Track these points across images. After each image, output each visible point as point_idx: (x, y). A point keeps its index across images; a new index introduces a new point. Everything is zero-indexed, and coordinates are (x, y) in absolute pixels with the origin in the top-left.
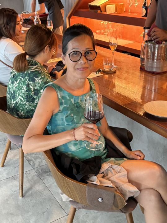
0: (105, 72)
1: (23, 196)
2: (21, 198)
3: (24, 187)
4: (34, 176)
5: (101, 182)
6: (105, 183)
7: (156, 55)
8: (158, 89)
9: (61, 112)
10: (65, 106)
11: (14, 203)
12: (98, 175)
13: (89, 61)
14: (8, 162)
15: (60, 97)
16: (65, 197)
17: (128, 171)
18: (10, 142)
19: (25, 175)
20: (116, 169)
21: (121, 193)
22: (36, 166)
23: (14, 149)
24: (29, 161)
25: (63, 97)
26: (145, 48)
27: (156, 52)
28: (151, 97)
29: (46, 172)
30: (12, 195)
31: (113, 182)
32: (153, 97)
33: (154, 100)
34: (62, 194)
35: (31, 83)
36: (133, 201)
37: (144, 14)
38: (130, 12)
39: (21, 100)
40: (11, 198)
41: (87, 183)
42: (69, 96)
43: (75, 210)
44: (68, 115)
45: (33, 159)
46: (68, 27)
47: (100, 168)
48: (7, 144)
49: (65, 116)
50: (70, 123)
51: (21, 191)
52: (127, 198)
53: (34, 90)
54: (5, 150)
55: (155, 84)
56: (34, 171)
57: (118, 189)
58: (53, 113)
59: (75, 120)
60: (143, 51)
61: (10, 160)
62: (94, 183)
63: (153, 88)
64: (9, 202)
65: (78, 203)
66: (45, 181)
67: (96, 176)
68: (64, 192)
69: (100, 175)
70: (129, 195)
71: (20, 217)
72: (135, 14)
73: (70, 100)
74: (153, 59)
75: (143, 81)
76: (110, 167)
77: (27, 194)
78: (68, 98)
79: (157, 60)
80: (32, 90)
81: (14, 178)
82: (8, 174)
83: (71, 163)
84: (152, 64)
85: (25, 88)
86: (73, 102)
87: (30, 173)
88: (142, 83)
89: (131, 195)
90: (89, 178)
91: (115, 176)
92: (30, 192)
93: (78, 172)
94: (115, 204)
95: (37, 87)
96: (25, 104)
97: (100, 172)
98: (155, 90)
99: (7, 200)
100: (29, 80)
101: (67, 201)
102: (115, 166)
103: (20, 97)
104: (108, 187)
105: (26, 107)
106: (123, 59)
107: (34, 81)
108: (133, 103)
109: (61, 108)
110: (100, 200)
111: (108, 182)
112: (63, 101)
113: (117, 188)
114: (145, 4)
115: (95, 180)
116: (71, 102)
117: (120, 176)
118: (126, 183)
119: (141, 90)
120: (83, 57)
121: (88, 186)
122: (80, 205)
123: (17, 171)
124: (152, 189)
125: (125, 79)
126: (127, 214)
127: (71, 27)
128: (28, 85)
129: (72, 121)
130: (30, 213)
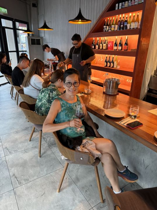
0: (85, 94)
1: (40, 157)
2: (39, 158)
3: (41, 152)
4: (46, 146)
5: (82, 149)
6: (84, 150)
7: (111, 86)
8: (112, 103)
9: (63, 111)
10: (64, 108)
11: (35, 160)
12: (81, 146)
13: (76, 87)
14: (33, 139)
15: (62, 104)
16: (63, 157)
17: (96, 144)
18: (35, 128)
19: (42, 146)
20: (90, 143)
21: (92, 156)
22: (48, 141)
23: (36, 132)
24: (44, 138)
25: (63, 104)
26: (106, 82)
27: (111, 85)
28: (108, 107)
29: (53, 145)
30: (34, 156)
31: (88, 150)
32: (109, 107)
33: (110, 108)
34: (62, 156)
35: (51, 93)
36: (98, 160)
37: (105, 65)
38: (99, 64)
39: (45, 102)
40: (34, 158)
41: (75, 150)
42: (66, 103)
43: (68, 164)
44: (66, 113)
45: (46, 137)
46: (66, 69)
47: (82, 142)
48: (33, 129)
49: (65, 113)
50: (67, 117)
51: (39, 154)
52: (95, 158)
53: (52, 97)
54: (31, 132)
55: (110, 100)
56: (46, 144)
57: (91, 154)
58: (58, 112)
59: (70, 116)
60: (104, 84)
61: (34, 137)
62: (79, 150)
63: (109, 103)
64: (33, 160)
65: (70, 160)
66: (52, 149)
67: (79, 146)
68: (63, 155)
69: (82, 146)
70: (96, 156)
71: (39, 168)
72: (101, 65)
73: (66, 105)
74: (110, 88)
75: (104, 99)
76: (87, 142)
77: (43, 156)
78: (66, 104)
79: (111, 88)
80: (51, 97)
81: (36, 147)
82: (32, 145)
83: (67, 139)
84: (109, 90)
85: (47, 95)
86: (68, 106)
87: (45, 145)
88: (104, 100)
89: (97, 157)
90: (76, 147)
91: (89, 147)
92: (44, 155)
93: (71, 144)
94: (89, 161)
95: (53, 96)
96: (47, 104)
97: (82, 144)
98: (110, 103)
99: (32, 159)
100: (50, 92)
101: (64, 160)
102: (89, 141)
103: (44, 100)
104: (86, 152)
105: (47, 105)
106: (94, 87)
107: (52, 92)
108: (99, 110)
109: (62, 109)
110: (81, 159)
111: (86, 149)
112: (63, 105)
113: (90, 152)
114: (106, 60)
115: (79, 148)
116: (67, 106)
117: (92, 147)
118: (95, 150)
119: (103, 103)
120: (73, 85)
121: (76, 151)
122: (71, 162)
123: (38, 144)
124: (108, 153)
125: (95, 98)
126: (95, 167)
127: (68, 69)
128: (49, 94)
129: (68, 116)
130: (44, 166)
